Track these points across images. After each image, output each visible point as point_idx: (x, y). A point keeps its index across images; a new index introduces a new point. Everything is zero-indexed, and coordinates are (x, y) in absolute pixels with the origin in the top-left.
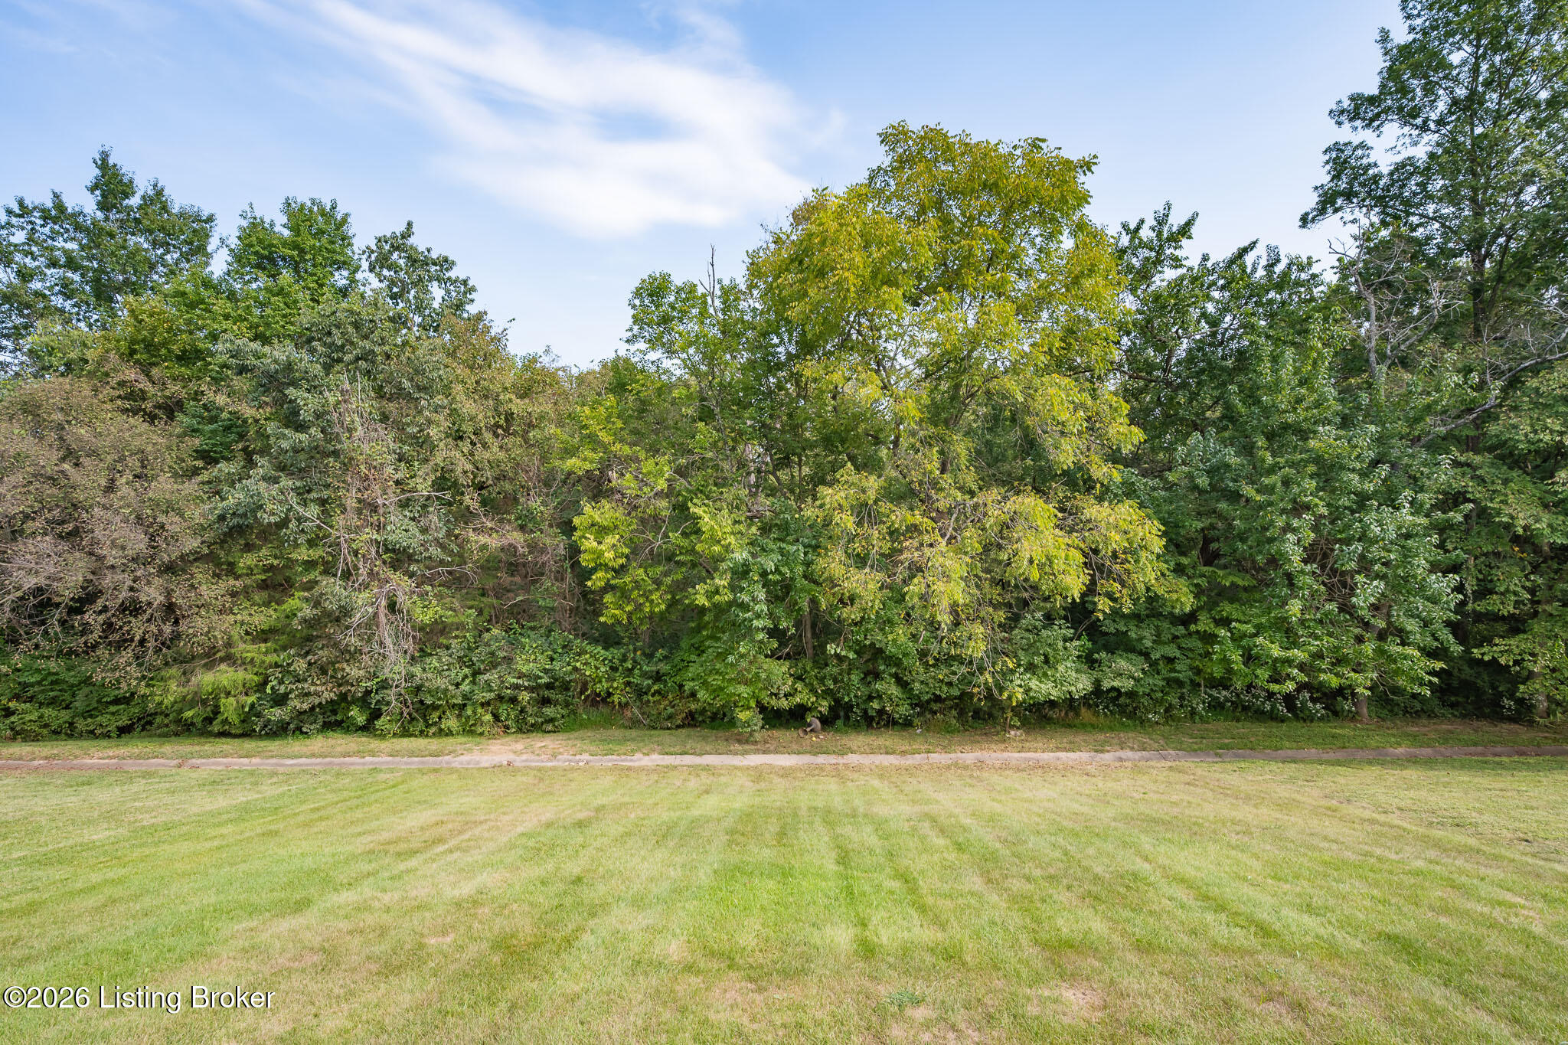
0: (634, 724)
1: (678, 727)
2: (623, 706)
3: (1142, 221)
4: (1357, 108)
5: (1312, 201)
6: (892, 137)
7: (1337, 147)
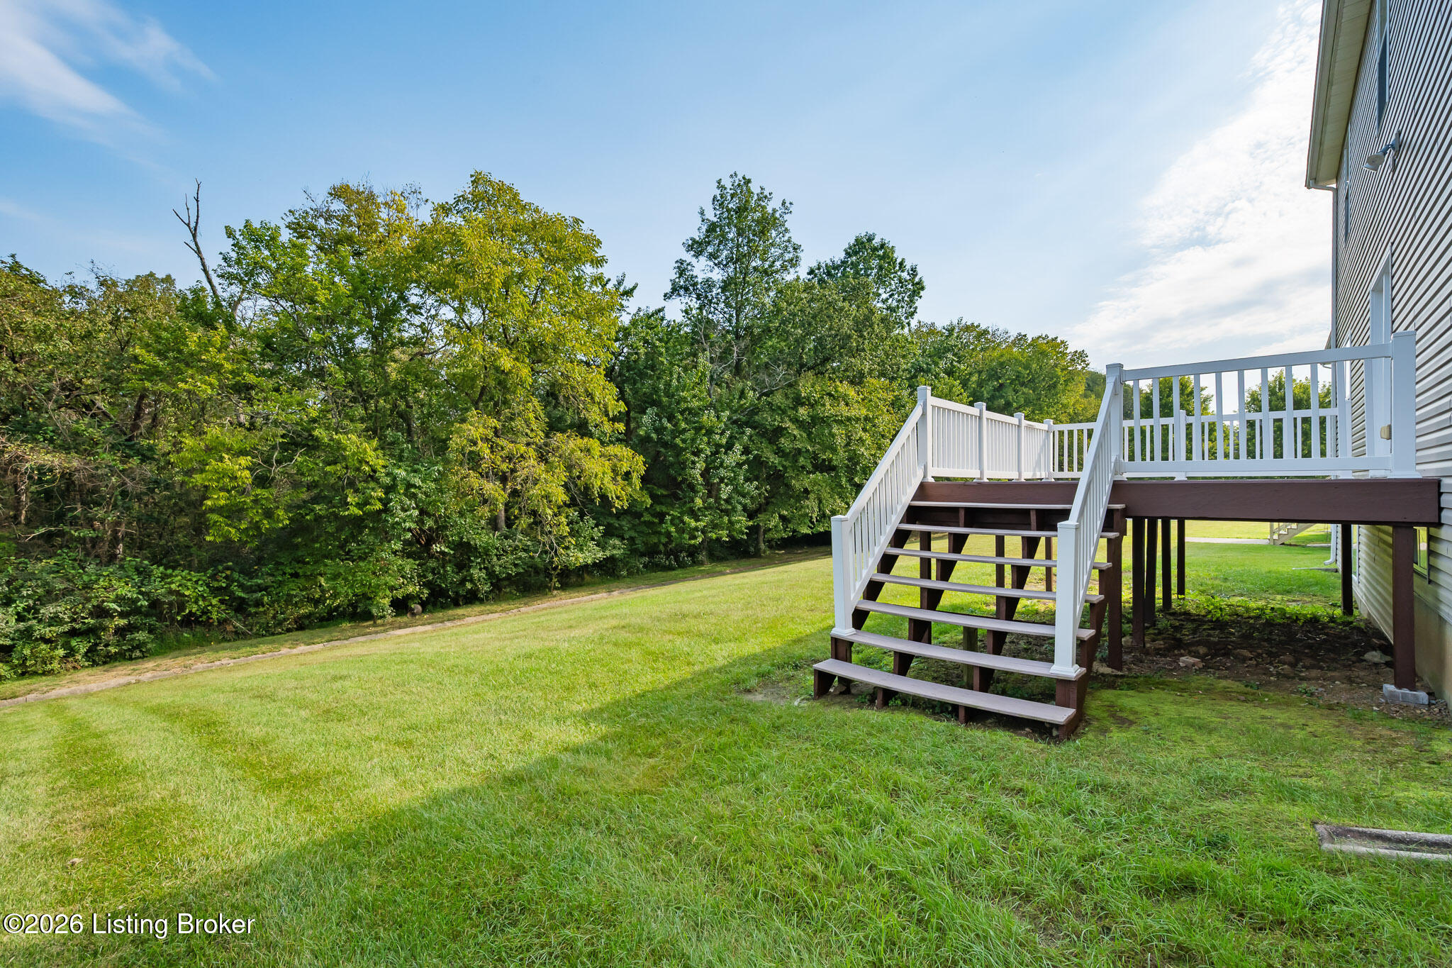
0: (239, 635)
1: (289, 630)
2: (222, 622)
3: (609, 280)
4: (693, 245)
5: (668, 289)
6: (477, 180)
7: (682, 262)
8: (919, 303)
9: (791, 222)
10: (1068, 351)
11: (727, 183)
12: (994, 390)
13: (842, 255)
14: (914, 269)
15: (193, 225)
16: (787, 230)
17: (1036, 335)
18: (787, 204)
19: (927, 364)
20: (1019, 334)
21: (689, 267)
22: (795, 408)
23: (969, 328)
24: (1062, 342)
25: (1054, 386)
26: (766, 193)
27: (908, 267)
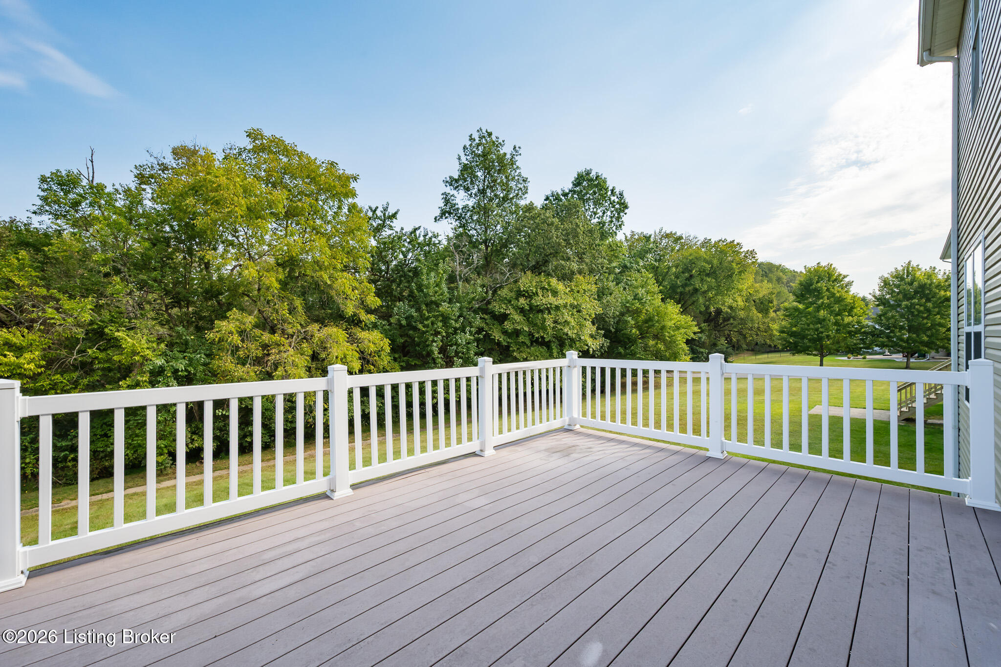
3: (377, 207)
4: (452, 182)
7: (446, 194)
8: (625, 218)
9: (520, 161)
10: (742, 250)
11: (476, 136)
12: (686, 280)
13: (570, 186)
14: (621, 194)
15: (91, 179)
16: (518, 167)
17: (717, 239)
18: (517, 149)
19: (631, 263)
20: (706, 239)
21: (452, 198)
22: (517, 299)
23: (667, 236)
24: (738, 244)
25: (731, 276)
26: (500, 141)
27: (617, 193)
